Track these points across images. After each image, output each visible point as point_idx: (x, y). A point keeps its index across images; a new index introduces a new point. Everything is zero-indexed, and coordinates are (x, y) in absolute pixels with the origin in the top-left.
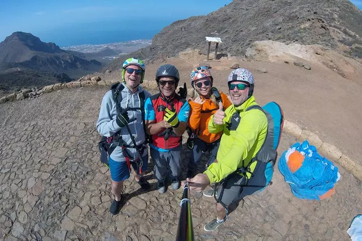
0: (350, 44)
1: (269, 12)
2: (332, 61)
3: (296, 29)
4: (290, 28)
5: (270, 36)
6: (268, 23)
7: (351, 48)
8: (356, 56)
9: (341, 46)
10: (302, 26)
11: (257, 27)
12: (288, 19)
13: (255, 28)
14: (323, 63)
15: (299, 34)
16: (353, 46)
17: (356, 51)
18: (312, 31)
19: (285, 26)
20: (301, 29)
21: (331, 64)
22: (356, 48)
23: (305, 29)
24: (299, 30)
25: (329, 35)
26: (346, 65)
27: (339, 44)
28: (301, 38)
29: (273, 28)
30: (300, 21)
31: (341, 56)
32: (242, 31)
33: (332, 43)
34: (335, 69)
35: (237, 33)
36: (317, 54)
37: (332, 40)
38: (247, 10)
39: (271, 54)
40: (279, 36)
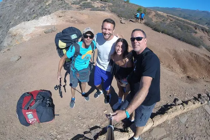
0: (79, 3)
1: (25, 3)
2: (72, 18)
3: (44, 7)
4: (40, 8)
5: (29, 18)
6: (26, 10)
7: (80, 5)
8: (85, 8)
9: (74, 6)
10: (47, 4)
11: (19, 15)
12: (37, 3)
13: (19, 16)
14: (67, 21)
15: (47, 10)
16: (81, 4)
17: (84, 6)
18: (54, 5)
19: (37, 8)
20: (47, 6)
21: (72, 19)
22: (83, 4)
23: (49, 5)
24: (46, 7)
25: (65, 3)
26: (82, 16)
27: (72, 5)
28: (49, 11)
29: (29, 12)
30: (45, 2)
31: (76, 11)
32: (11, 22)
33: (68, 7)
34: (76, 22)
35: (8, 25)
36: (60, 17)
37: (67, 5)
38: (11, 6)
39: (25, 34)
40: (34, 16)
